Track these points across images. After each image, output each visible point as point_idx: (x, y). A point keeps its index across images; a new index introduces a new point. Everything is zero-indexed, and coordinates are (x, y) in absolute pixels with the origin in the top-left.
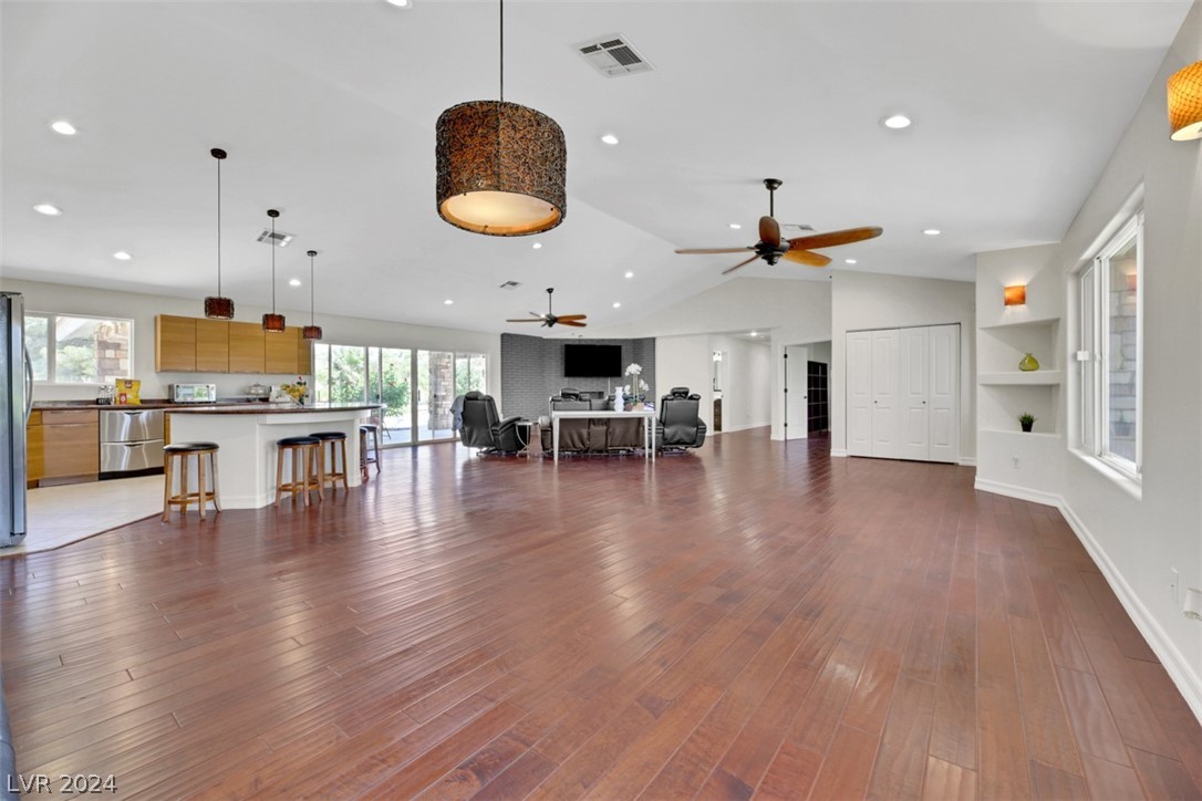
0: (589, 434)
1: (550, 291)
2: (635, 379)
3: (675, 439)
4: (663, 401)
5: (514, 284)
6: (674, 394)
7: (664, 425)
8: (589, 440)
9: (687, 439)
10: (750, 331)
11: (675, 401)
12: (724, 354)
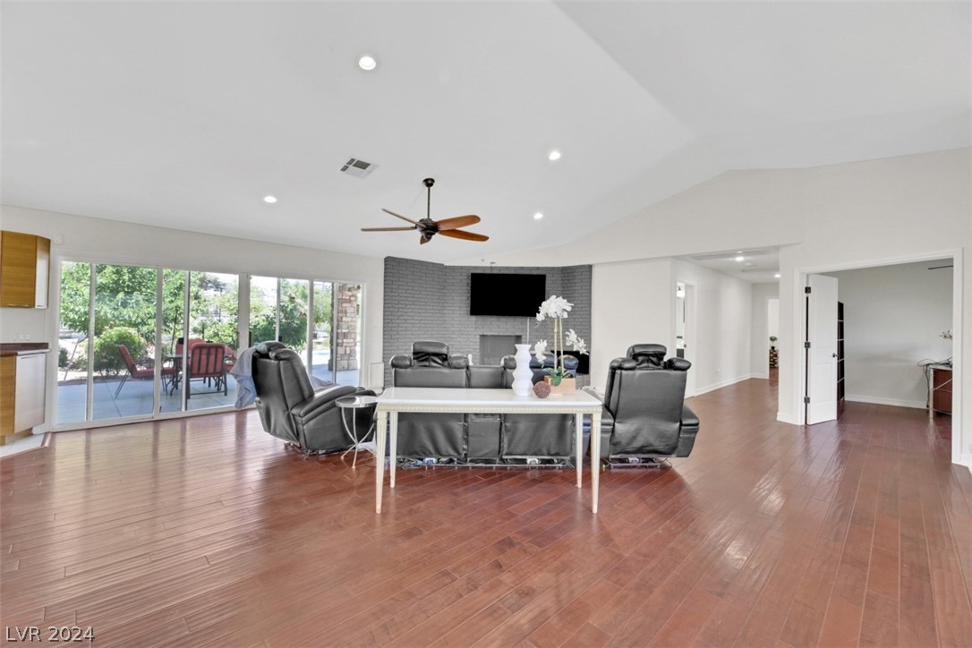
0: (466, 431)
1: (429, 183)
2: (557, 329)
3: (637, 444)
4: (613, 370)
5: (363, 165)
6: (635, 357)
7: (614, 417)
8: (467, 441)
9: (659, 445)
10: (734, 254)
11: (638, 372)
12: (688, 287)
